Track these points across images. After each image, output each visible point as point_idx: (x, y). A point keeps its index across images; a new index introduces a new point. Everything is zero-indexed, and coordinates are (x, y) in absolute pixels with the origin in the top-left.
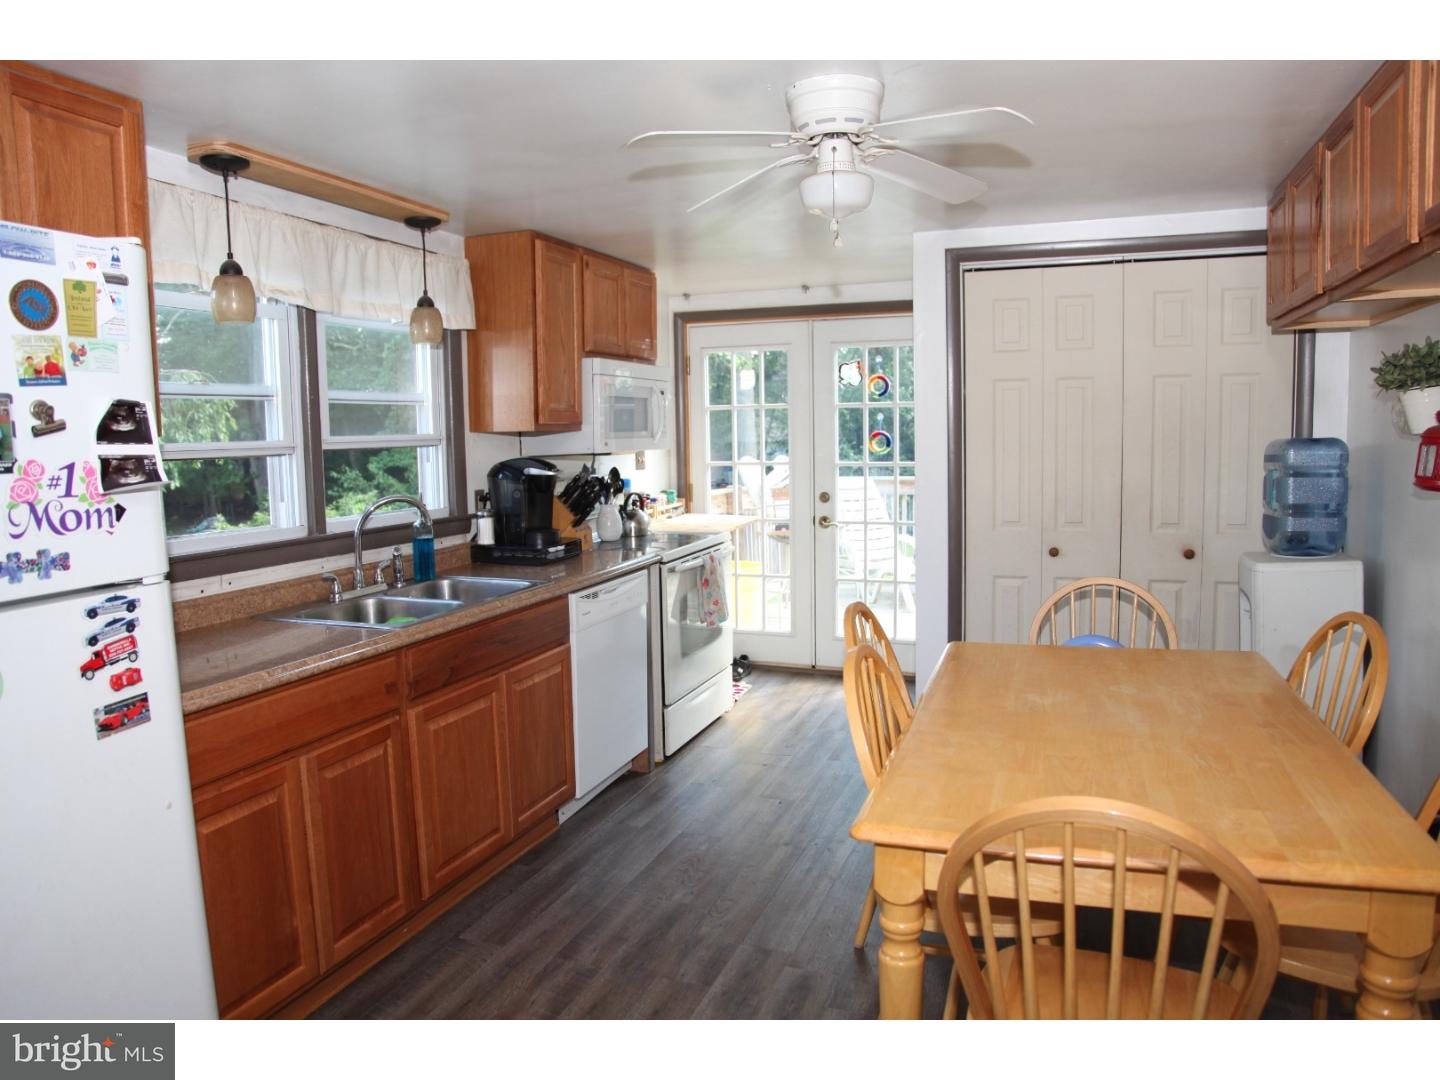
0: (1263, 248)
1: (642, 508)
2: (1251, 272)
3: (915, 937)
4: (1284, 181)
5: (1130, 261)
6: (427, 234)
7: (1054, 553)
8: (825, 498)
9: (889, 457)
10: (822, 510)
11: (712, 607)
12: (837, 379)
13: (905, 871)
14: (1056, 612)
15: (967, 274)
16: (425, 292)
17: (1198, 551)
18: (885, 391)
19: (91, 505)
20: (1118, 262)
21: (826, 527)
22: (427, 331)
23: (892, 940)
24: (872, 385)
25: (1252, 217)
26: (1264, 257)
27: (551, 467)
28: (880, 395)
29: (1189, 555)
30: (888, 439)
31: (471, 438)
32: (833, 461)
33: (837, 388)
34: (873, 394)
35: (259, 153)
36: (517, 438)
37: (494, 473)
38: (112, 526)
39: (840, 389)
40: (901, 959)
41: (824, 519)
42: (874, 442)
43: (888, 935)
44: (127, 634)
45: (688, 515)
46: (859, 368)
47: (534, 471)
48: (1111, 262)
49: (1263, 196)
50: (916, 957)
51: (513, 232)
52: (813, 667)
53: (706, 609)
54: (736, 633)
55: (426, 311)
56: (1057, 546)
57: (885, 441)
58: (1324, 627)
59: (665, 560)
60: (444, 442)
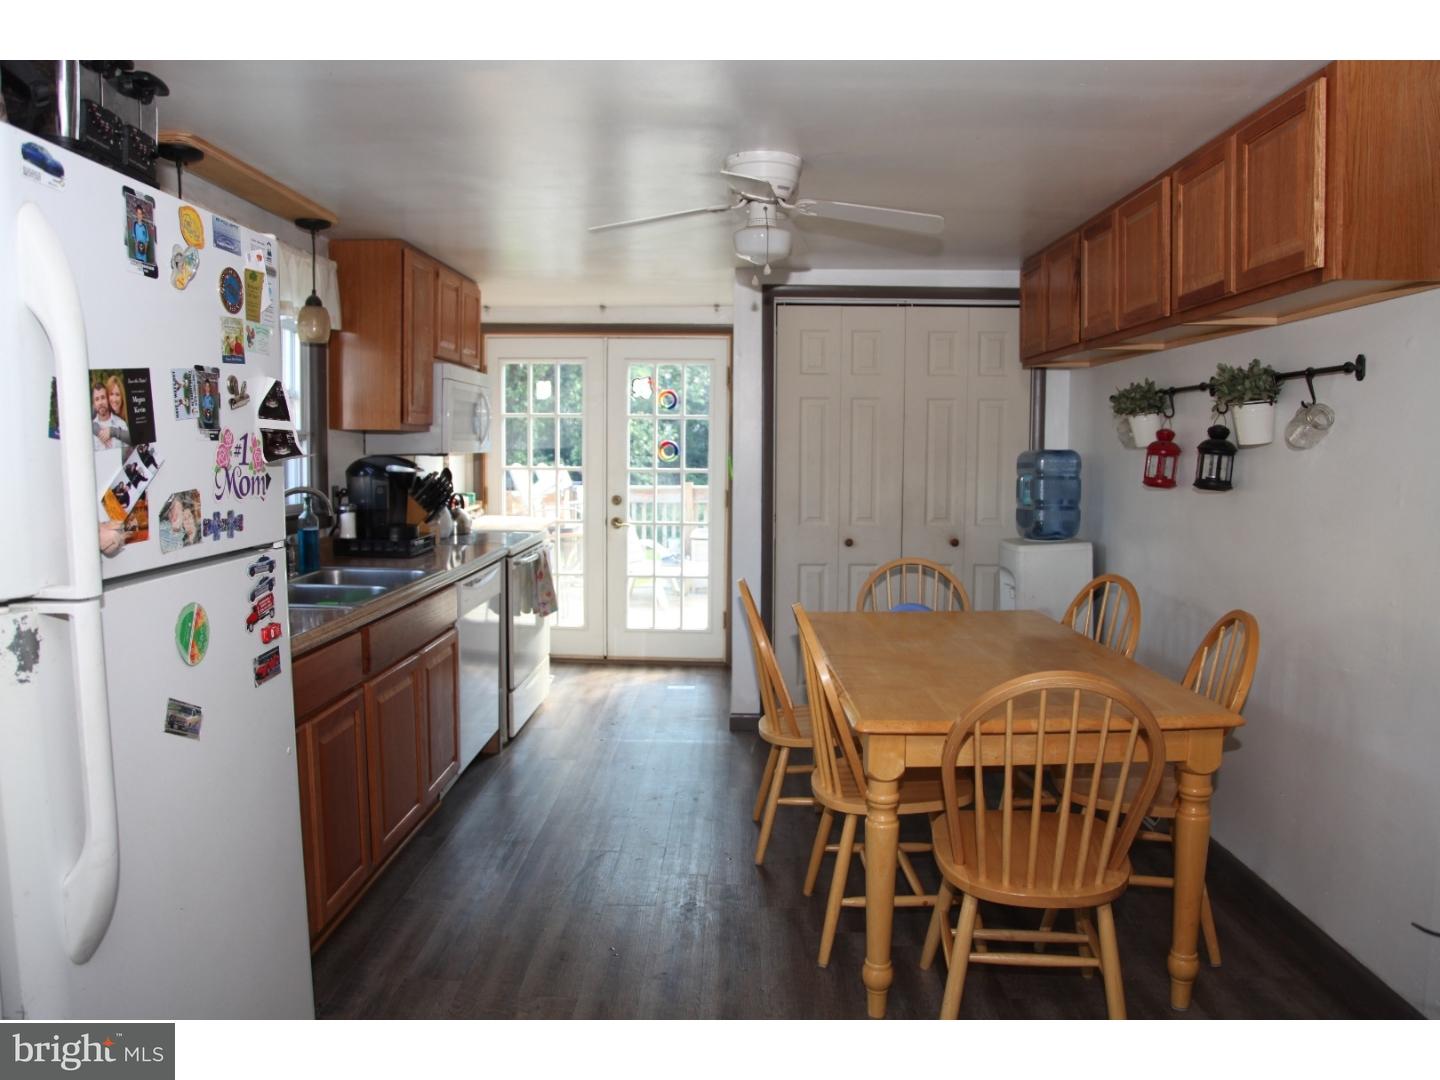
0: (1017, 302)
1: (463, 507)
2: (1007, 321)
3: (889, 806)
4: (1040, 253)
5: (910, 305)
6: (316, 236)
7: (849, 543)
8: (617, 500)
9: (677, 464)
10: (614, 511)
11: (547, 598)
12: (629, 393)
13: (892, 755)
14: (875, 586)
15: (779, 307)
16: (314, 292)
17: (960, 539)
18: (674, 405)
19: (255, 473)
20: (901, 305)
21: (618, 527)
22: (314, 329)
23: (877, 809)
24: (662, 399)
25: (1009, 278)
26: (1018, 310)
27: (413, 465)
28: (670, 408)
29: (955, 543)
30: (676, 448)
31: (331, 433)
32: (625, 468)
33: (629, 400)
34: (663, 407)
35: (216, 149)
36: (361, 435)
37: (355, 470)
38: (264, 493)
39: (632, 402)
40: (881, 823)
41: (616, 520)
42: (663, 451)
43: (873, 805)
44: (268, 592)
45: (486, 517)
46: (650, 383)
47: (396, 468)
48: (895, 305)
49: (1018, 263)
50: (892, 822)
51: (382, 240)
52: (605, 657)
53: (540, 601)
54: (553, 629)
55: (313, 309)
56: (850, 537)
57: (674, 450)
58: (1087, 586)
59: (513, 553)
60: (309, 438)
